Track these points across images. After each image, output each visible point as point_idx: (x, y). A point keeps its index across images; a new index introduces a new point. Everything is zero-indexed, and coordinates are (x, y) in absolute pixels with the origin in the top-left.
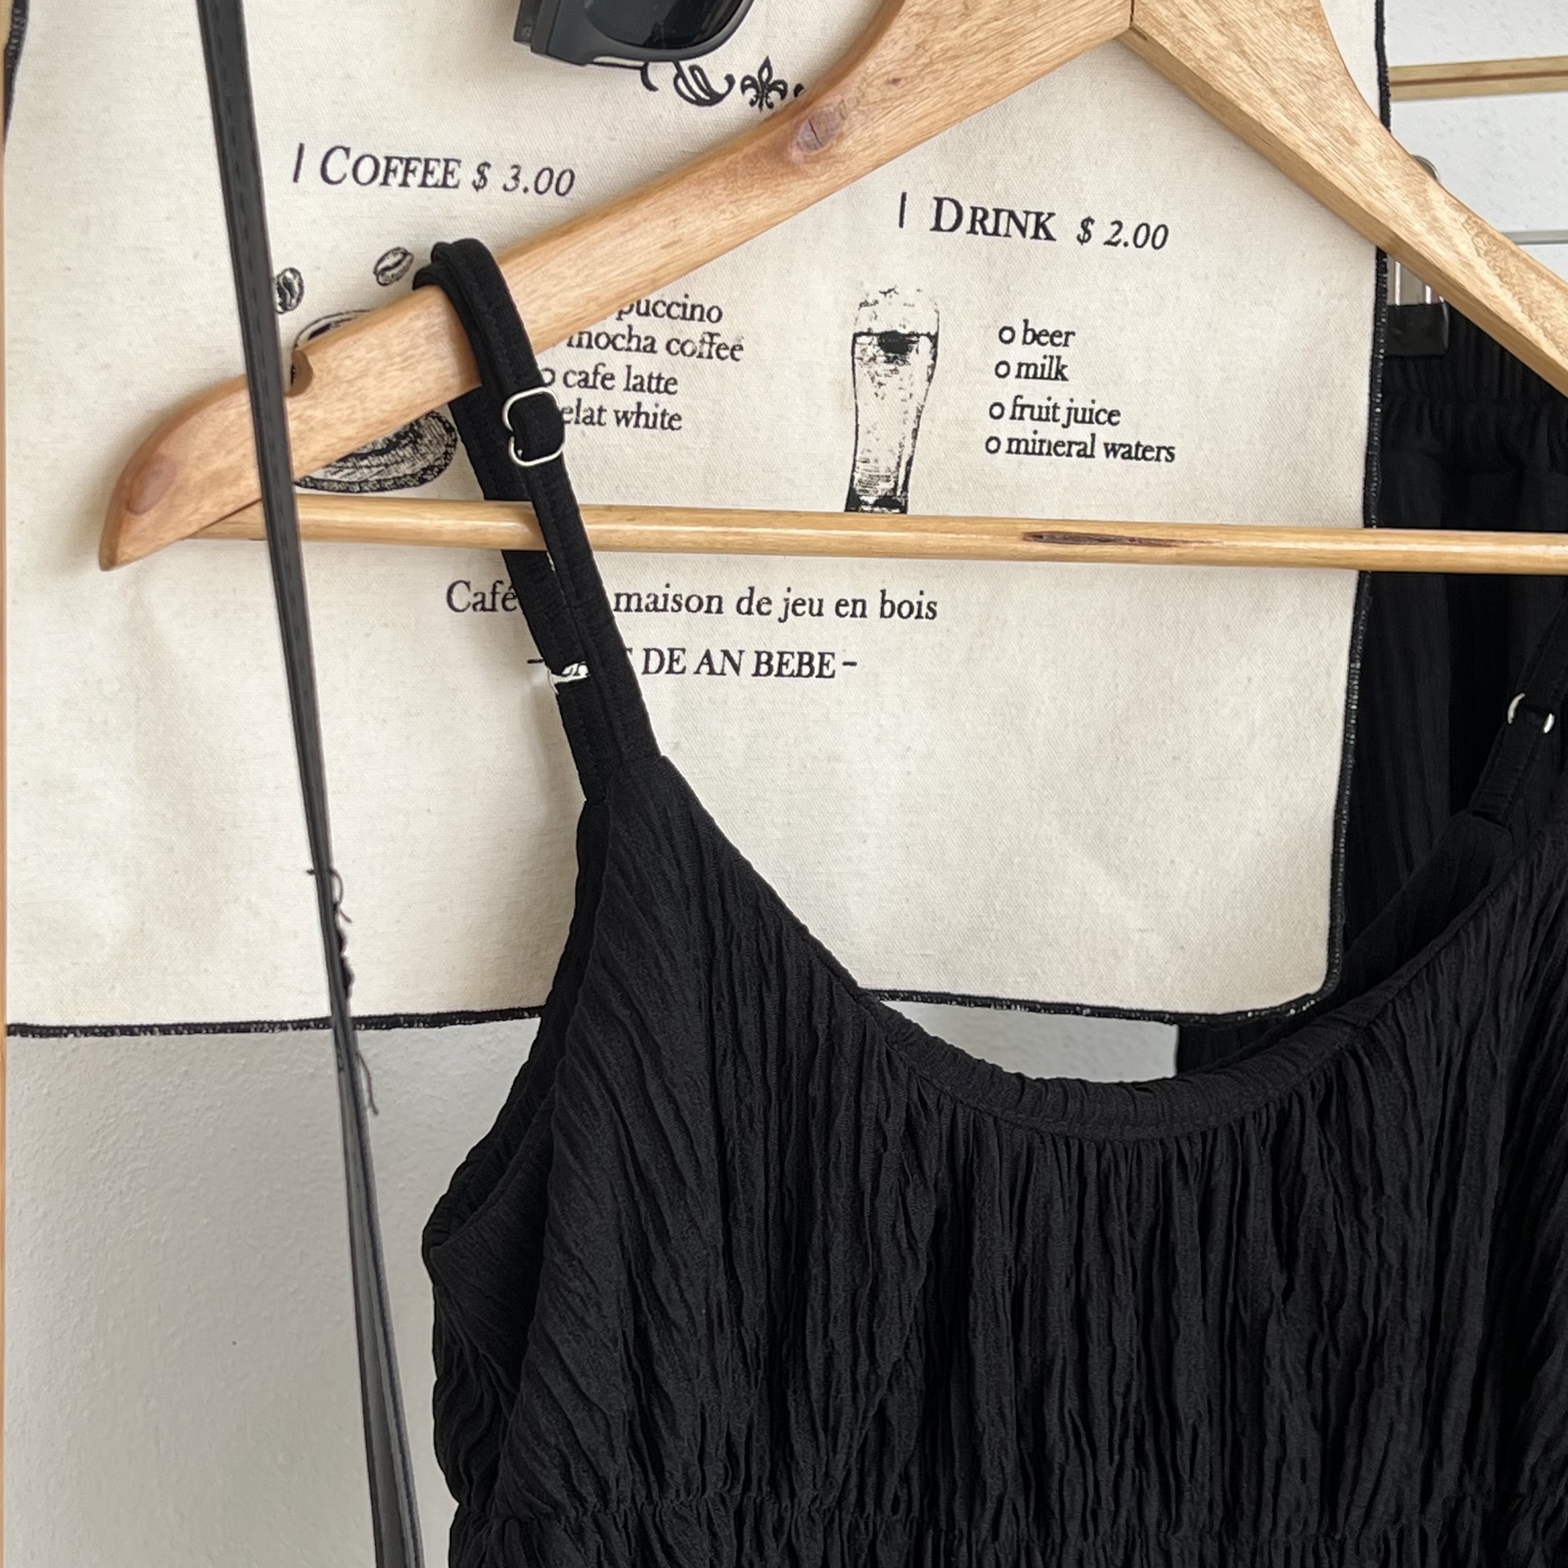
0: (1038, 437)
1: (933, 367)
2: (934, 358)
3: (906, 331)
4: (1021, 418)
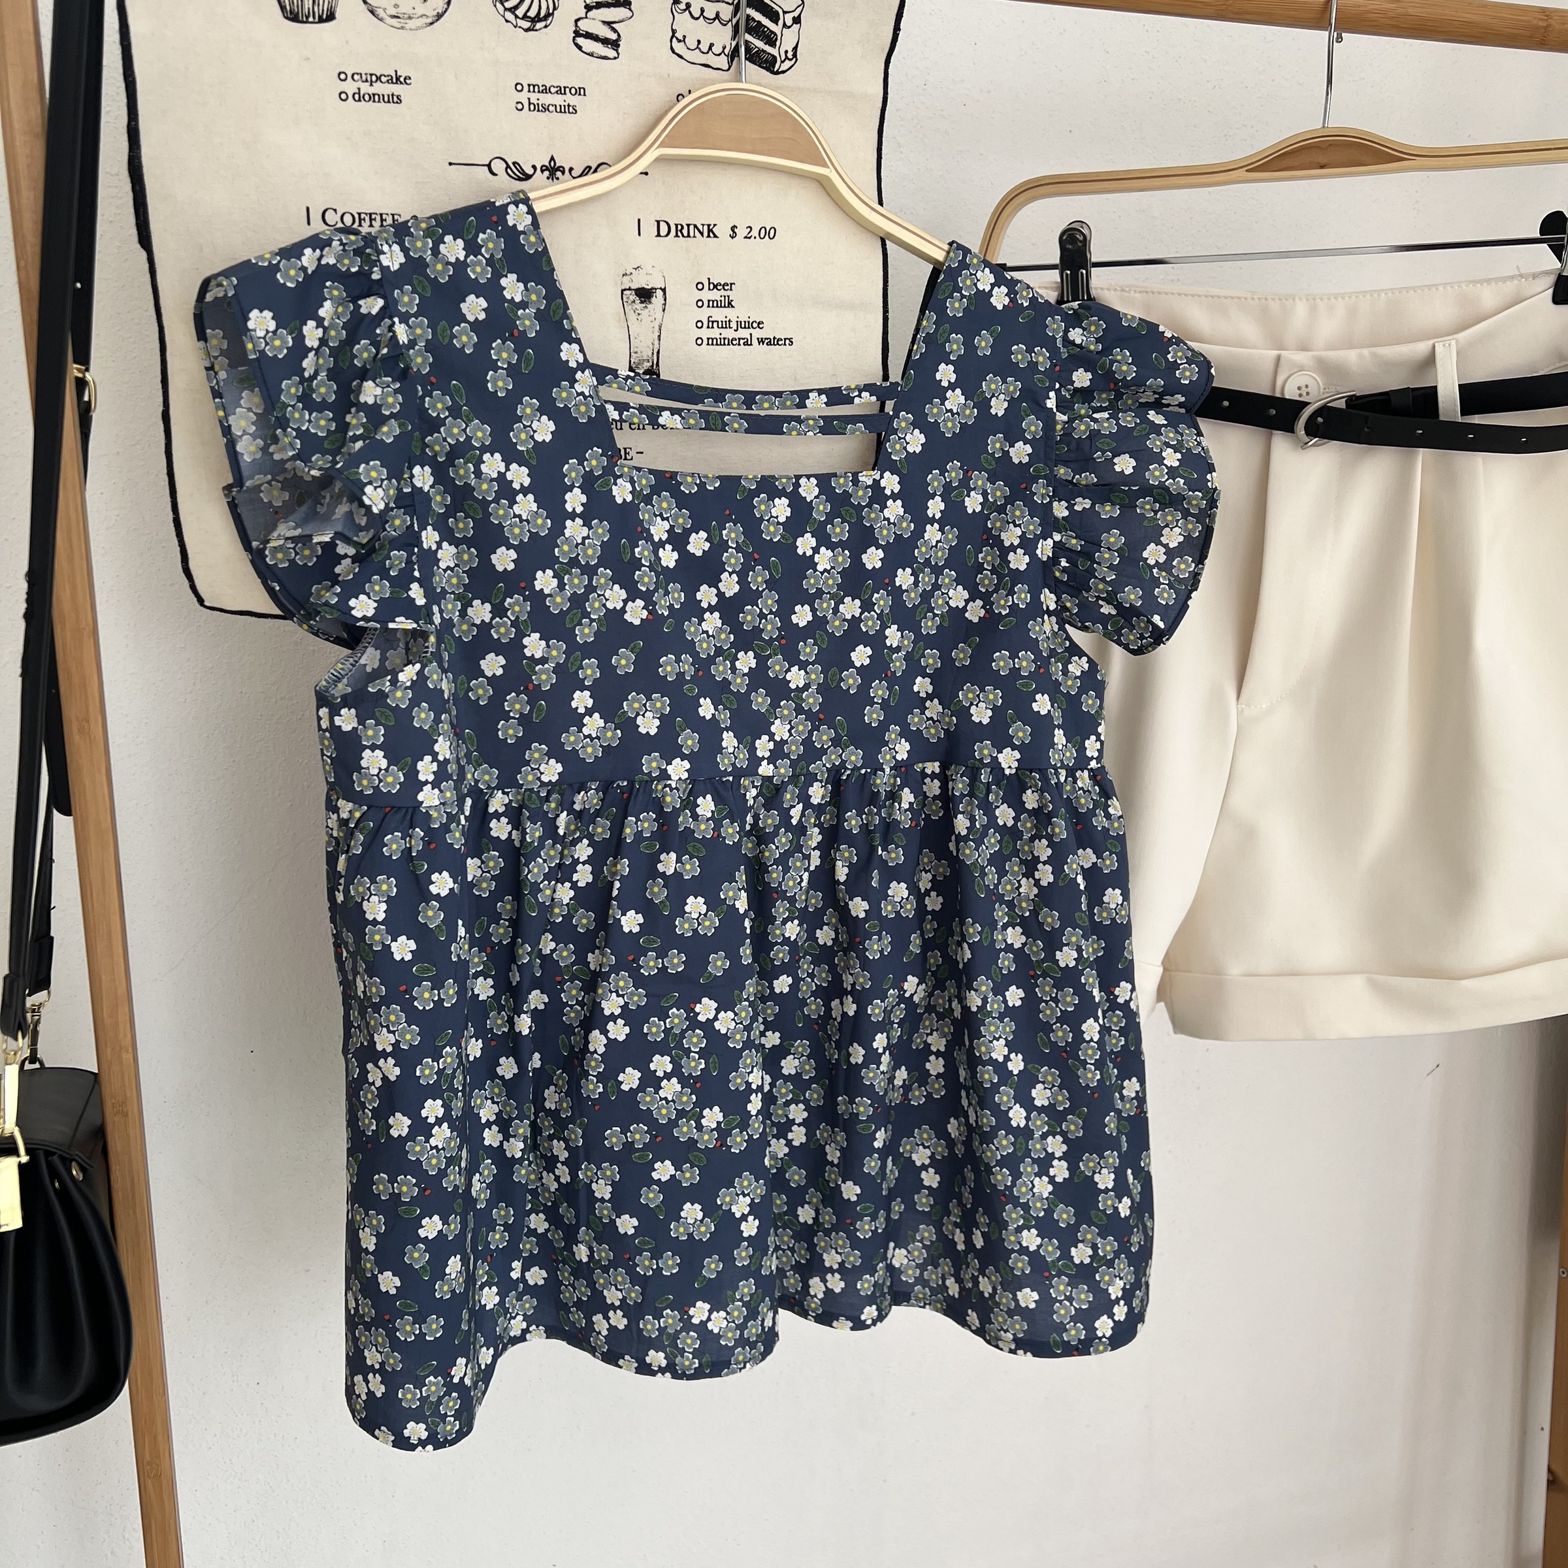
0: (722, 337)
1: (665, 304)
2: (665, 300)
3: (649, 287)
4: (713, 327)
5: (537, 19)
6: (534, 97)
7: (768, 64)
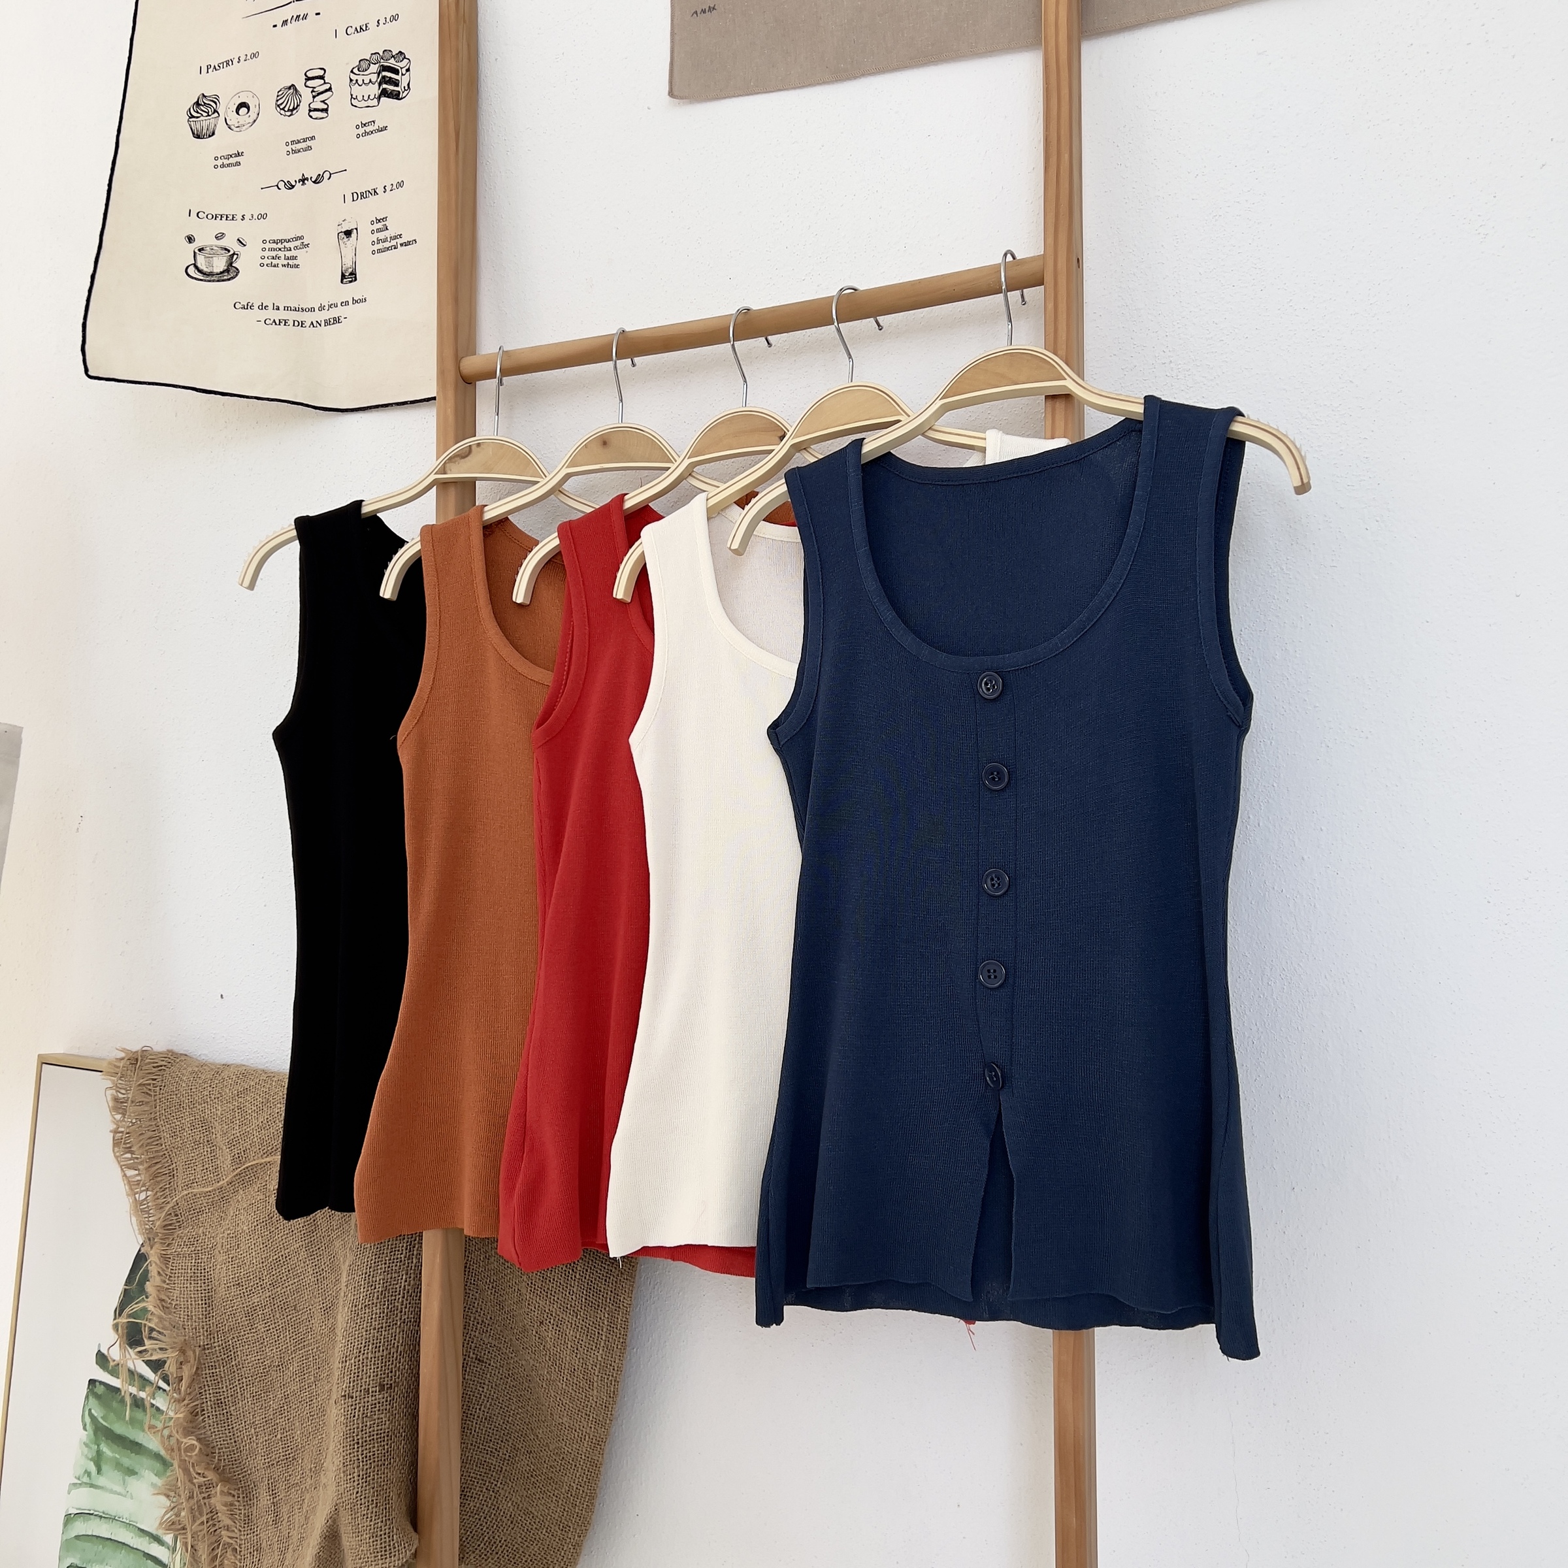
0: (384, 247)
2: (357, 234)
3: (350, 229)
4: (379, 243)
5: (294, 109)
6: (294, 147)
7: (396, 96)
